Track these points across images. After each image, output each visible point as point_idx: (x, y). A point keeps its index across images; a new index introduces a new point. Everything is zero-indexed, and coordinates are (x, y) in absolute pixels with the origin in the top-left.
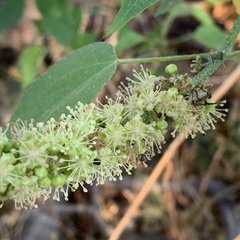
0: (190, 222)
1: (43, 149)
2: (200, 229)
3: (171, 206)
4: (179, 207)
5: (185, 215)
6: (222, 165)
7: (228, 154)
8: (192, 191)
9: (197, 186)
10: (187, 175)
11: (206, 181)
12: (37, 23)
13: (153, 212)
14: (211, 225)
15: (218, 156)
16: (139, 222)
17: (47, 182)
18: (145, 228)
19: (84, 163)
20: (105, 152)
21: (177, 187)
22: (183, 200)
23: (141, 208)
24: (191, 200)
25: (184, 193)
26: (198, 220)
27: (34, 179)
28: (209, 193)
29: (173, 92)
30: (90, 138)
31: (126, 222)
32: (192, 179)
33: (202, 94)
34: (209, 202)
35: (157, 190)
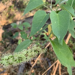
0: (44, 64)
1: (18, 57)
2: (45, 65)
3: (41, 62)
4: (42, 62)
5: (43, 63)
6: (48, 56)
7: (49, 54)
8: (44, 60)
9: (45, 59)
10: (43, 57)
11: (46, 58)
12: (21, 36)
13: (38, 63)
14: (47, 65)
15: (48, 55)
16: (36, 64)
17: (19, 62)
18: (37, 65)
19: (24, 59)
20: (28, 57)
21: (42, 59)
22: (43, 61)
23: (37, 62)
24: (44, 61)
25: (43, 60)
26: (45, 64)
27: (16, 62)
28: (46, 60)
29: (39, 47)
30: (25, 55)
31: (34, 64)
32: (44, 58)
33: (43, 47)
34: (46, 61)
35: (39, 60)
